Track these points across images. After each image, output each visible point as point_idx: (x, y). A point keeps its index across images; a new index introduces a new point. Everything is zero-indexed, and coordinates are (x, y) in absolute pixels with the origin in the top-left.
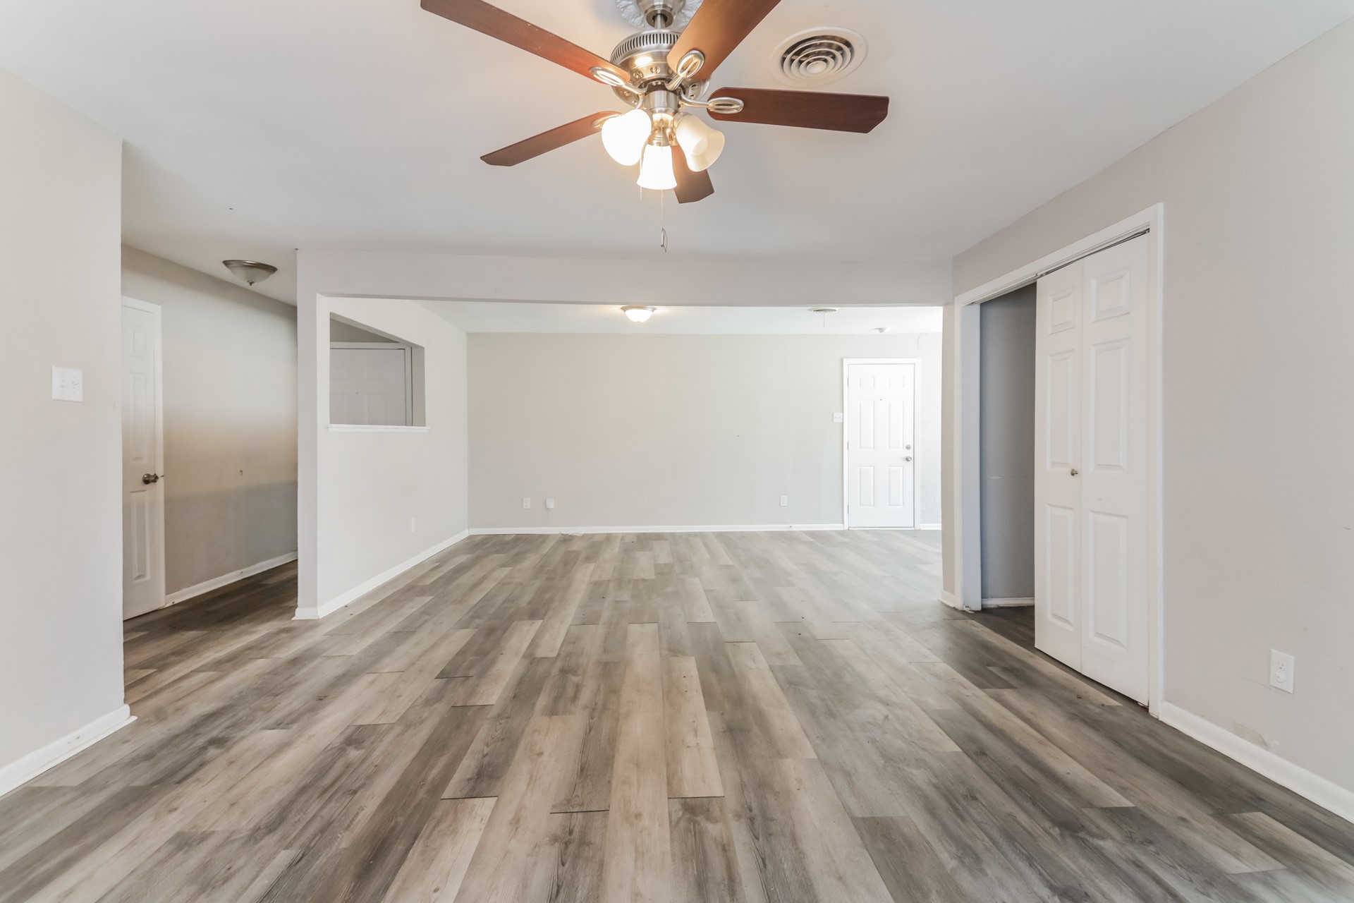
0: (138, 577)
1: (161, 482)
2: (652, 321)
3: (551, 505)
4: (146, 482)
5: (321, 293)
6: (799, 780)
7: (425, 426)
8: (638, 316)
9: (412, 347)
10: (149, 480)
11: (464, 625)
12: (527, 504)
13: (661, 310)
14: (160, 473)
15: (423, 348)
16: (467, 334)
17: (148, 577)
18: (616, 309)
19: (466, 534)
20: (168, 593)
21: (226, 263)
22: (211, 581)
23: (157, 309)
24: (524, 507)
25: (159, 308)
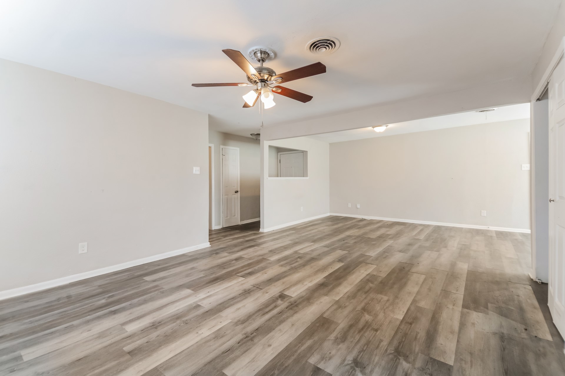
0: (234, 216)
1: (239, 192)
2: (386, 131)
3: (359, 206)
4: (236, 192)
5: (266, 140)
6: (321, 302)
7: (307, 177)
8: (380, 130)
9: (303, 152)
10: (237, 192)
11: (291, 240)
12: (350, 205)
13: (391, 126)
14: (239, 190)
15: (307, 151)
16: (330, 144)
17: (236, 216)
18: (370, 128)
19: (328, 214)
20: (240, 221)
21: (251, 135)
22: (252, 220)
23: (238, 149)
24: (349, 207)
25: (239, 148)
